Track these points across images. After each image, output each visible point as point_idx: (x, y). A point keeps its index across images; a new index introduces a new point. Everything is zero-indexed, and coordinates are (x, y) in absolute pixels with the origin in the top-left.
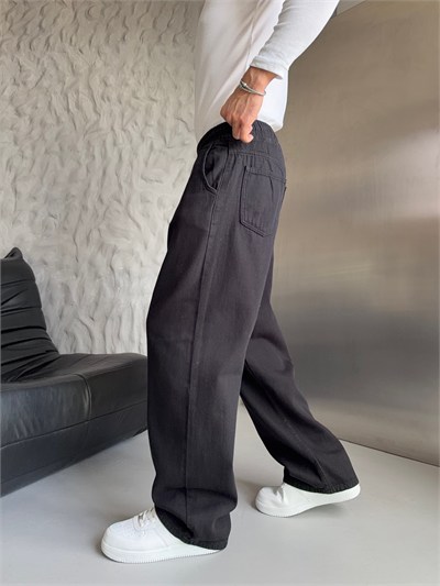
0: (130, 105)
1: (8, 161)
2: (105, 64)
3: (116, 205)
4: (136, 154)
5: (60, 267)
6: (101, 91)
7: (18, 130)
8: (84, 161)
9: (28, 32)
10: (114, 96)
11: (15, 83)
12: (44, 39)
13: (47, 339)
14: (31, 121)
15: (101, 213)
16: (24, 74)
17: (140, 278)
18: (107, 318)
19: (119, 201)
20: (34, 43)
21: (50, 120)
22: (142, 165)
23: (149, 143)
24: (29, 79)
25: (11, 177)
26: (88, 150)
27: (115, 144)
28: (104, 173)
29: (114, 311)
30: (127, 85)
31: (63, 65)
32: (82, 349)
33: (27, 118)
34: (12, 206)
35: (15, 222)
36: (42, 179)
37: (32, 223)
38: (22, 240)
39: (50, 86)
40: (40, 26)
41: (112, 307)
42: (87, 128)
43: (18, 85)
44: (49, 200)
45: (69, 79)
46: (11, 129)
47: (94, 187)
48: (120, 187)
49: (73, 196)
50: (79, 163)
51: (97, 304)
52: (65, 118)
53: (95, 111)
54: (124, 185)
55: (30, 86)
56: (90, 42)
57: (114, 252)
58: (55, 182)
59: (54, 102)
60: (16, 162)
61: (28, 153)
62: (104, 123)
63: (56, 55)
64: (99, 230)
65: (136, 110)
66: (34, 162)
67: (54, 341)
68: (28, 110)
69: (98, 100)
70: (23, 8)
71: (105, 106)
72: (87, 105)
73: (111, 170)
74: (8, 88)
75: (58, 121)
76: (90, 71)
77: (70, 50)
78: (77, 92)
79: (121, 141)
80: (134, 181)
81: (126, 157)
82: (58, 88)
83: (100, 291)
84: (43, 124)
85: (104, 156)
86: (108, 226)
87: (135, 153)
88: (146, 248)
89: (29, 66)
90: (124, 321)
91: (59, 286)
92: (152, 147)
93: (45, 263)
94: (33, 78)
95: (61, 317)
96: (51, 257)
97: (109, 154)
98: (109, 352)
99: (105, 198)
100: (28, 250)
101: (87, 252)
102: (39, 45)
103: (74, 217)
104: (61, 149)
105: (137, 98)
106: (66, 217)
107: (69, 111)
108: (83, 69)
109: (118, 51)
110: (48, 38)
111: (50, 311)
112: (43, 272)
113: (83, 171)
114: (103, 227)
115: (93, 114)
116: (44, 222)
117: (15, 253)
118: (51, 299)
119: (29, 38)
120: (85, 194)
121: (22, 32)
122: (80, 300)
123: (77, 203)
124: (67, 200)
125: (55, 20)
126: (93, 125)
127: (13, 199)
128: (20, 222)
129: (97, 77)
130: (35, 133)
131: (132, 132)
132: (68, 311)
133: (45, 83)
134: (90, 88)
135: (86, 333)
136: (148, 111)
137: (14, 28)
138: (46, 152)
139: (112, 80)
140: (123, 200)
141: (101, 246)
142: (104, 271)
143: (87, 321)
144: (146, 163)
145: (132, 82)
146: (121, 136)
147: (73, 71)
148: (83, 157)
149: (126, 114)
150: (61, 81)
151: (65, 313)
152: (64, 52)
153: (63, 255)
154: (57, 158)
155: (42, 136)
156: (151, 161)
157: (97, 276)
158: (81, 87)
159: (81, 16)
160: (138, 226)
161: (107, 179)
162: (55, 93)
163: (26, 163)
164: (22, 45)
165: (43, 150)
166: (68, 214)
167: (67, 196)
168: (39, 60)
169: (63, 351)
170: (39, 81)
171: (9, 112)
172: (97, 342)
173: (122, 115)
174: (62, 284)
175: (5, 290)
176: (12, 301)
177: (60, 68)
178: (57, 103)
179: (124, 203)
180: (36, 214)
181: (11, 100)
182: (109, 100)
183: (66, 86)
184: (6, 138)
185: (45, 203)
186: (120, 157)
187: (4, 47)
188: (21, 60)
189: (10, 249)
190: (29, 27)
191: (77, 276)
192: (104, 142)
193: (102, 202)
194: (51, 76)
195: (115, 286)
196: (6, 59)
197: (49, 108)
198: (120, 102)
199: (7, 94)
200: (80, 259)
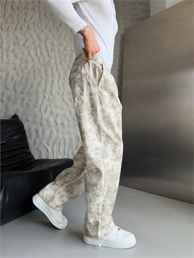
0: (63, 53)
1: (12, 78)
2: (53, 36)
3: (58, 96)
4: (66, 74)
6: (51, 47)
7: (16, 64)
8: (44, 77)
9: (20, 23)
10: (56, 50)
11: (14, 44)
12: (26, 25)
13: (30, 153)
14: (21, 60)
15: (51, 100)
16: (18, 40)
17: (68, 127)
18: (54, 144)
19: (59, 94)
20: (23, 27)
21: (30, 60)
24: (21, 43)
25: (13, 84)
26: (46, 72)
27: (57, 70)
28: (53, 82)
29: (57, 141)
30: (62, 45)
32: (44, 157)
33: (19, 59)
34: (13, 97)
35: (15, 103)
36: (26, 85)
37: (22, 104)
38: (18, 111)
39: (29, 45)
40: (25, 20)
41: (57, 139)
42: (46, 62)
43: (16, 45)
44: (29, 93)
45: (37, 43)
46: (13, 63)
47: (48, 89)
48: (59, 88)
49: (39, 92)
50: (42, 78)
51: (50, 138)
52: (36, 59)
53: (49, 56)
54: (61, 88)
55: (21, 45)
56: (46, 27)
57: (57, 116)
58: (32, 86)
59: (31, 52)
60: (15, 78)
61: (20, 74)
62: (53, 61)
63: (32, 32)
64: (51, 107)
65: (66, 55)
66: (23, 78)
67: (32, 152)
68: (20, 56)
69: (50, 51)
70: (18, 12)
71: (53, 54)
72: (45, 53)
73: (55, 81)
74: (12, 46)
75: (33, 60)
76: (46, 39)
77: (38, 30)
78: (41, 48)
79: (59, 69)
80: (65, 85)
81: (62, 76)
82: (33, 46)
83: (51, 133)
84: (26, 61)
85: (53, 75)
86: (55, 105)
88: (71, 114)
89: (21, 37)
90: (61, 145)
91: (34, 130)
93: (28, 121)
94: (22, 42)
95: (35, 143)
96: (31, 119)
97: (55, 74)
98: (55, 158)
99: (53, 93)
100: (20, 115)
101: (46, 116)
102: (25, 28)
103: (40, 101)
104: (34, 72)
105: (66, 50)
107: (37, 56)
108: (43, 38)
109: (58, 30)
110: (28, 26)
111: (30, 142)
112: (27, 124)
113: (43, 82)
114: (52, 105)
116: (27, 103)
117: (15, 116)
118: (30, 136)
119: (20, 26)
120: (45, 91)
121: (17, 22)
122: (43, 136)
123: (41, 95)
124: (37, 93)
125: (31, 18)
126: (48, 62)
127: (14, 93)
128: (17, 103)
129: (49, 41)
130: (23, 66)
131: (64, 64)
132: (38, 141)
133: (27, 44)
134: (46, 46)
135: (45, 150)
136: (71, 56)
137: (14, 21)
138: (28, 73)
139: (56, 43)
140: (61, 93)
141: (52, 113)
142: (53, 124)
143: (46, 145)
145: (64, 44)
146: (60, 67)
147: (39, 39)
148: (44, 75)
149: (62, 57)
150: (34, 43)
151: (37, 142)
152: (35, 31)
153: (36, 117)
154: (32, 76)
155: (26, 67)
157: (50, 126)
158: (43, 46)
159: (42, 16)
160: (67, 105)
161: (54, 85)
162: (32, 49)
163: (19, 78)
164: (17, 28)
165: (27, 72)
166: (37, 100)
168: (24, 35)
169: (36, 158)
170: (25, 43)
171: (12, 57)
172: (50, 154)
173: (60, 58)
174: (35, 129)
175: (12, 133)
176: (15, 137)
177: (34, 38)
178: (32, 53)
179: (61, 95)
180: (24, 100)
181: (13, 51)
182: (54, 51)
183: (36, 45)
184: (11, 67)
185: (28, 95)
186: (59, 75)
187: (10, 29)
188: (17, 34)
189: (13, 115)
190: (20, 20)
191: (41, 126)
192: (53, 69)
193: (52, 94)
194: (30, 41)
195: (58, 130)
196: (11, 34)
197: (29, 55)
198: (59, 52)
199: (11, 49)
200: (43, 119)
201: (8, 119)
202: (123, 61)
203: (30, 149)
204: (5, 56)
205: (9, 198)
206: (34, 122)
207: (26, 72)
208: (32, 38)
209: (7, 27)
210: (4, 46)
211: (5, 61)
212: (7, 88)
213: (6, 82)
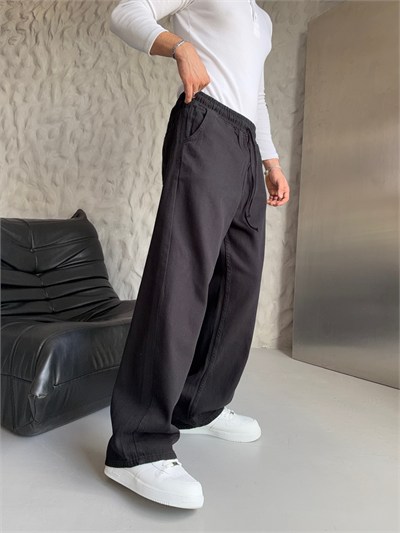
0: (175, 80)
1: (71, 135)
6: (149, 69)
7: (79, 106)
8: (136, 133)
9: (86, 19)
10: (161, 73)
11: (76, 65)
12: (99, 24)
13: (109, 288)
14: (90, 98)
15: (151, 180)
16: (83, 57)
20: (91, 29)
21: (106, 97)
24: (88, 61)
25: (73, 147)
26: (139, 122)
27: (162, 116)
28: (154, 143)
31: (117, 47)
33: (86, 95)
34: (76, 174)
35: (79, 187)
36: (100, 149)
37: (93, 188)
38: (84, 202)
39: (106, 66)
40: (96, 13)
42: (139, 101)
43: (78, 67)
44: (106, 167)
45: (122, 59)
46: (74, 105)
47: (145, 156)
49: (127, 164)
50: (132, 134)
52: (119, 94)
53: (145, 87)
55: (88, 67)
58: (111, 152)
59: (109, 80)
60: (78, 135)
61: (88, 126)
62: (153, 98)
63: (110, 39)
64: (150, 194)
66: (93, 134)
67: (115, 287)
68: (87, 89)
69: (147, 77)
71: (153, 84)
74: (71, 70)
75: (113, 97)
78: (129, 71)
82: (113, 68)
84: (100, 100)
85: (153, 127)
86: (157, 190)
89: (88, 50)
91: (118, 243)
93: (105, 223)
95: (119, 269)
96: (110, 218)
97: (158, 126)
99: (155, 164)
100: (90, 212)
101: (140, 213)
102: (96, 30)
103: (128, 183)
104: (116, 122)
106: (122, 183)
107: (122, 87)
110: (103, 25)
111: (111, 265)
112: (103, 230)
113: (135, 143)
114: (153, 190)
115: (143, 90)
116: (103, 188)
117: (80, 214)
118: (111, 254)
119: (87, 26)
120: (138, 162)
121: (81, 19)
122: (135, 254)
123: (130, 171)
124: (122, 166)
125: (108, 8)
126: (143, 100)
127: (76, 167)
128: (83, 187)
130: (94, 109)
132: (125, 265)
133: (101, 64)
134: (139, 66)
137: (74, 16)
138: (104, 125)
139: (159, 59)
141: (152, 207)
147: (125, 52)
148: (135, 129)
149: (172, 88)
150: (115, 61)
151: (123, 266)
153: (120, 216)
154: (113, 131)
155: (100, 111)
158: (133, 66)
161: (156, 149)
162: (110, 73)
163: (87, 136)
164: (81, 31)
165: (101, 124)
166: (123, 180)
167: (122, 164)
168: (95, 44)
169: (122, 298)
170: (96, 62)
171: (71, 92)
173: (169, 90)
174: (120, 241)
175: (73, 246)
176: (80, 255)
177: (114, 50)
178: (112, 82)
180: (95, 179)
181: (73, 80)
182: (156, 76)
183: (119, 65)
184: (69, 113)
185: (104, 169)
187: (66, 34)
188: (80, 44)
189: (75, 212)
190: (87, 15)
191: (132, 234)
192: (153, 114)
193: (152, 168)
194: (106, 58)
196: (68, 44)
197: (105, 86)
198: (167, 78)
199: (69, 75)
200: (135, 219)
201: (66, 218)
202: (303, 93)
203: (110, 280)
204: (57, 91)
205: (61, 376)
206: (118, 226)
207: (99, 122)
208: (111, 51)
209: (60, 30)
210: (55, 70)
211: (57, 100)
212: (62, 157)
213: (61, 143)
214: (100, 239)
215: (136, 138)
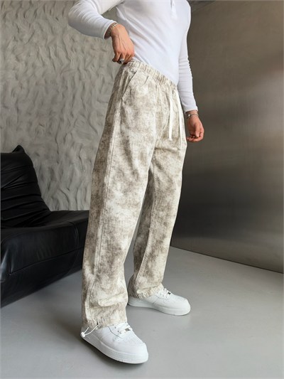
0: (89, 54)
1: (12, 91)
3: (81, 118)
4: (94, 86)
5: (47, 157)
6: (70, 45)
7: (18, 70)
8: (61, 90)
9: (23, 6)
10: (79, 48)
11: (15, 39)
12: (32, 10)
13: (42, 202)
14: (26, 64)
15: (72, 122)
16: (21, 34)
18: (78, 189)
20: (27, 14)
21: (39, 64)
22: (98, 92)
23: (102, 79)
24: (24, 37)
25: (14, 100)
26: (63, 83)
27: (80, 79)
28: (74, 97)
29: (82, 184)
30: (87, 41)
31: (46, 28)
32: (63, 208)
33: (23, 62)
34: (15, 119)
35: (18, 129)
36: (34, 102)
37: (28, 130)
38: (23, 140)
39: (38, 42)
40: (31, 2)
41: (81, 182)
42: (63, 67)
43: (17, 41)
44: (38, 115)
45: (50, 37)
46: (14, 69)
47: (67, 107)
48: (84, 106)
49: (55, 113)
50: (58, 92)
51: (71, 180)
52: (48, 62)
53: (67, 57)
54: (87, 106)
55: (25, 42)
56: (63, 13)
57: (81, 147)
58: (42, 104)
59: (41, 52)
60: (18, 91)
61: (25, 85)
62: (73, 66)
63: (41, 21)
64: (71, 134)
65: (93, 57)
66: (29, 91)
67: (46, 203)
68: (24, 57)
69: (69, 51)
71: (73, 56)
72: (62, 54)
73: (78, 96)
74: (11, 43)
75: (44, 64)
76: (64, 32)
77: (50, 17)
78: (55, 46)
79: (84, 77)
80: (93, 102)
81: (87, 87)
82: (43, 44)
83: (73, 172)
84: (34, 66)
85: (74, 87)
86: (77, 131)
87: (93, 84)
89: (24, 29)
90: (88, 191)
91: (47, 169)
92: (103, 81)
93: (38, 155)
94: (26, 37)
95: (49, 188)
96: (42, 152)
97: (77, 85)
98: (79, 209)
99: (74, 113)
100: (27, 147)
101: (64, 148)
102: (30, 14)
103: (55, 126)
104: (46, 82)
105: (94, 50)
106: (50, 126)
107: (50, 57)
108: (59, 30)
110: (36, 11)
111: (43, 186)
112: (36, 160)
113: (60, 97)
114: (74, 132)
115: (66, 60)
116: (36, 129)
117: (19, 148)
118: (42, 177)
119: (23, 11)
120: (62, 111)
121: (19, 6)
122: (61, 177)
123: (57, 117)
124: (50, 114)
126: (66, 67)
127: (16, 114)
128: (21, 129)
129: (68, 35)
130: (29, 72)
131: (90, 70)
132: (53, 185)
133: (35, 40)
134: (63, 43)
135: (65, 198)
136: (101, 58)
137: (14, 4)
138: (37, 84)
139: (77, 38)
140: (86, 114)
141: (73, 144)
142: (75, 160)
143: (66, 191)
144: (100, 92)
145: (90, 39)
146: (84, 74)
147: (52, 32)
148: (60, 87)
149: (87, 60)
150: (45, 38)
151: (51, 186)
152: (46, 19)
153: (49, 150)
154: (43, 89)
155: (34, 74)
156: (103, 90)
157: (71, 163)
158: (58, 43)
160: (96, 131)
161: (75, 102)
162: (41, 46)
163: (24, 92)
164: (19, 15)
165: (35, 83)
166: (51, 124)
167: (51, 112)
168: (30, 25)
169: (51, 210)
170: (31, 38)
171: (11, 59)
172: (72, 204)
173: (85, 61)
174: (49, 168)
175: (15, 172)
176: (20, 179)
177: (44, 30)
178: (43, 54)
179: (87, 117)
180: (31, 124)
181: (13, 51)
182: (76, 50)
183: (48, 42)
184: (11, 75)
185: (37, 117)
186: (84, 87)
187: (7, 16)
188: (19, 24)
189: (16, 147)
190: (24, 3)
191: (58, 163)
192: (73, 78)
193: (72, 115)
194: (38, 35)
195: (82, 169)
196: (9, 24)
197: (38, 56)
198: (83, 52)
199: (10, 47)
200: (60, 152)
201: (8, 152)
203: (42, 197)
204: (1, 58)
205: (14, 267)
207: (33, 82)
208: (42, 30)
209: (3, 13)
211: (1, 65)
212: (5, 107)
213: (4, 97)
214: (34, 166)
215: (61, 94)
